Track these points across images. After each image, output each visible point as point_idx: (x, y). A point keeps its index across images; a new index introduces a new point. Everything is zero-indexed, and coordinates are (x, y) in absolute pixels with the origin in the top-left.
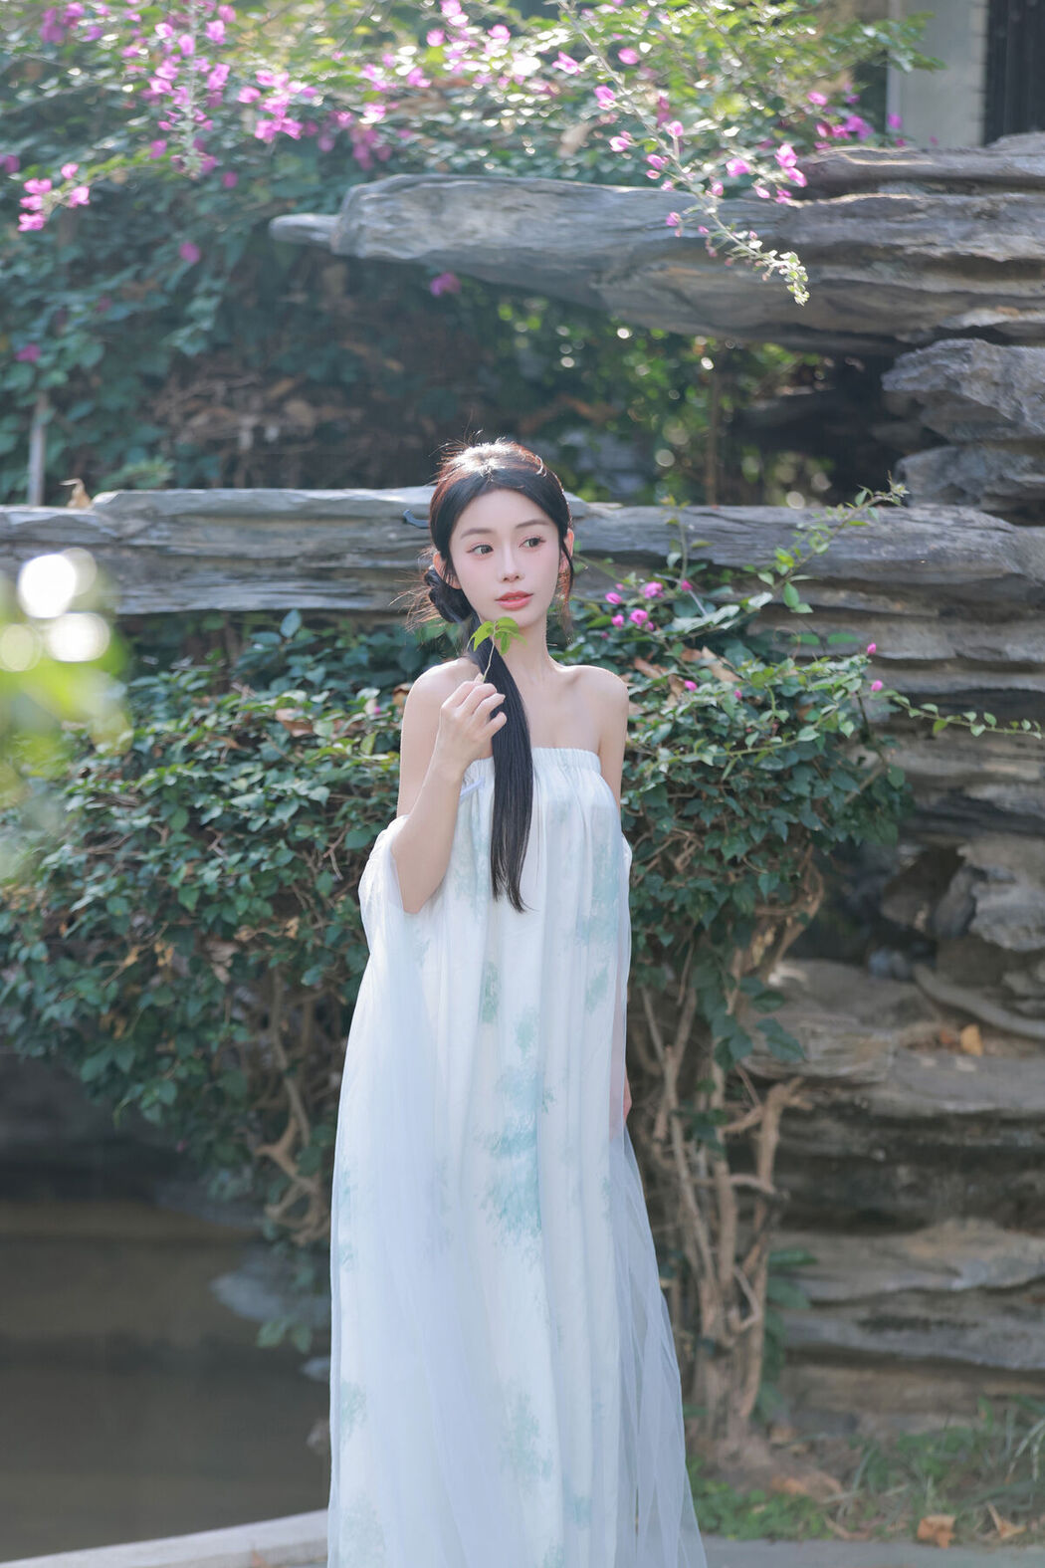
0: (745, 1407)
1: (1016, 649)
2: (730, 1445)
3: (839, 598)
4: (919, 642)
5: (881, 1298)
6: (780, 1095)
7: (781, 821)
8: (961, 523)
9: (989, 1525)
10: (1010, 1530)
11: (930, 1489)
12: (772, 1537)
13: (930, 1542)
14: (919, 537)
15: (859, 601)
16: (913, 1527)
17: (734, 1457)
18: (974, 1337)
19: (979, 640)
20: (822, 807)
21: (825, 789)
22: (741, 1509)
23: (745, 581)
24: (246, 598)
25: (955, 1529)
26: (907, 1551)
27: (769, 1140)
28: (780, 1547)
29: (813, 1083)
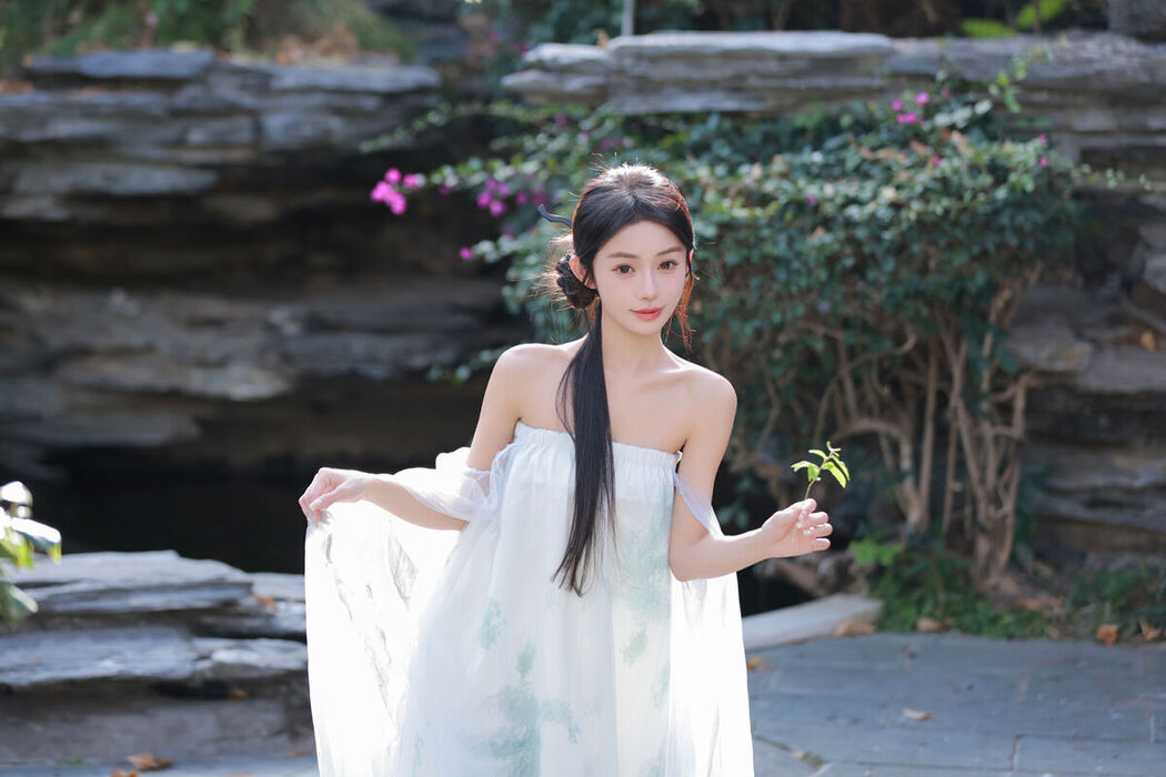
0: (1003, 556)
1: (1155, 122)
2: (993, 580)
3: (1042, 97)
4: (1095, 119)
5: (1094, 490)
6: (1026, 380)
7: (991, 241)
8: (1116, 52)
9: (1139, 631)
10: (1151, 634)
11: (1108, 607)
12: (1010, 637)
13: (1102, 642)
14: (1089, 61)
15: (1056, 99)
16: (1093, 633)
17: (996, 588)
18: (1148, 513)
19: (1132, 119)
20: (1018, 230)
21: (1020, 219)
22: (994, 620)
23: (982, 90)
24: (691, 103)
25: (1119, 633)
26: (1087, 647)
27: (1020, 404)
28: (1015, 644)
29: (1043, 374)
